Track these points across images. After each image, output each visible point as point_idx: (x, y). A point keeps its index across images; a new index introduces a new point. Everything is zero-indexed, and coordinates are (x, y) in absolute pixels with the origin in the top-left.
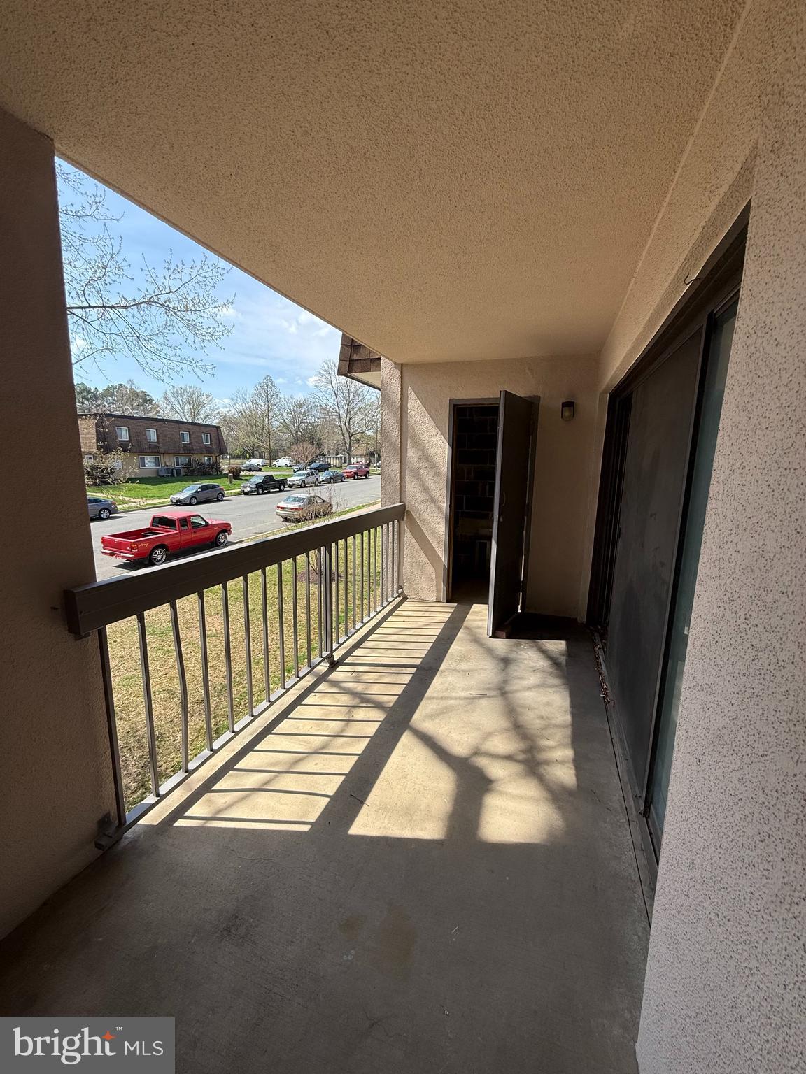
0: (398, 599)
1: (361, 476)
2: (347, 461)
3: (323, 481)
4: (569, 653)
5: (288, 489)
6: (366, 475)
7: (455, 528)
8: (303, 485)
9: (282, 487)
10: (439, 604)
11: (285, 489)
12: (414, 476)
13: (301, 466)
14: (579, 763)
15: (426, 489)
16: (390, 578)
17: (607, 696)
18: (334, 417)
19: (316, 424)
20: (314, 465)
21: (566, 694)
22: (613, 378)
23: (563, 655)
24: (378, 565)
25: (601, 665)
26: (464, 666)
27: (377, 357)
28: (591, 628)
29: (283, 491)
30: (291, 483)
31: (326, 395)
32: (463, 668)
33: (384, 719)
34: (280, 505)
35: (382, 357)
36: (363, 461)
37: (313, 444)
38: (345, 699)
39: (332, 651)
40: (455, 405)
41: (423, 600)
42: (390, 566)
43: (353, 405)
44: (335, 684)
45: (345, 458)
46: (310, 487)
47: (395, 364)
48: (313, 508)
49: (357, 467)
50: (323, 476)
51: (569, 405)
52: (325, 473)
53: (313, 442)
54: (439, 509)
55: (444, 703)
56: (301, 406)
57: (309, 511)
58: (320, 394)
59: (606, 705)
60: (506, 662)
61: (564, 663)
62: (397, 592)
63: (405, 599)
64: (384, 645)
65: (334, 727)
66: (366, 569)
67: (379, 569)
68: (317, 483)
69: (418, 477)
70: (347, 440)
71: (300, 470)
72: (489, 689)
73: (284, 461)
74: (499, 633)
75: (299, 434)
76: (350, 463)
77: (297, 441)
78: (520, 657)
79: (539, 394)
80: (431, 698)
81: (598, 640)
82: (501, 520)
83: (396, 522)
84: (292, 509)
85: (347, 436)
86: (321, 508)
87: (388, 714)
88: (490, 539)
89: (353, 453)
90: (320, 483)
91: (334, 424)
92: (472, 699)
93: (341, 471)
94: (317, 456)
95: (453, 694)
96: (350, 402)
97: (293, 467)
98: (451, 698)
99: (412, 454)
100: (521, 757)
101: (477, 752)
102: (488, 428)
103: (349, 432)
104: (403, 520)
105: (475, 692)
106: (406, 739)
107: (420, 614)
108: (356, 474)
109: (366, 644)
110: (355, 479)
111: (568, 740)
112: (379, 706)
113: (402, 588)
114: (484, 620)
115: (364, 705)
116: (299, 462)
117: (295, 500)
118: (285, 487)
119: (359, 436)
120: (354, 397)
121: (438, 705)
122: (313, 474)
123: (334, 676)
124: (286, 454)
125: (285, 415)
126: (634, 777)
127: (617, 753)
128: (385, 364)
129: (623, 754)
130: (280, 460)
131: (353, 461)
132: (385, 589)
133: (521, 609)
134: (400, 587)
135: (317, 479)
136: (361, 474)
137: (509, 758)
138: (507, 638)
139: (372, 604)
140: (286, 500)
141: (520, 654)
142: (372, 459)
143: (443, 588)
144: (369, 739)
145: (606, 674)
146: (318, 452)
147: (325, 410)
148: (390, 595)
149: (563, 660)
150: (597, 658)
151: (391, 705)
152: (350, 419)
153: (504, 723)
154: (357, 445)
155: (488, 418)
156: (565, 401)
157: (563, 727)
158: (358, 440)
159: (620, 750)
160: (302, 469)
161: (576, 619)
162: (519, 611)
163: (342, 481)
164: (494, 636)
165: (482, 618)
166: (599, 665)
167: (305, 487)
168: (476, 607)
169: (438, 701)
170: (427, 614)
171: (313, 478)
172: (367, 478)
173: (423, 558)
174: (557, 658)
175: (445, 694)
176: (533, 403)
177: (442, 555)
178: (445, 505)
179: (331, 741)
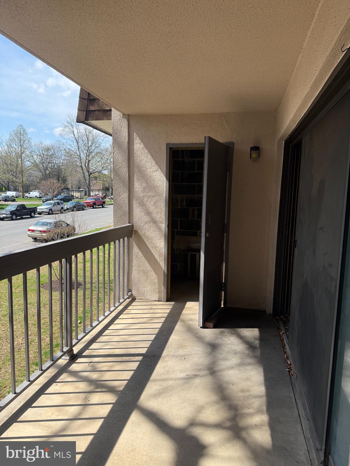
0: (128, 300)
1: (99, 206)
2: (87, 194)
3: (67, 209)
4: (262, 339)
5: (38, 215)
6: (103, 205)
7: (172, 243)
8: (51, 212)
9: (33, 214)
10: (160, 303)
11: (35, 216)
12: (139, 203)
13: (49, 197)
14: (273, 425)
15: (148, 213)
16: (121, 283)
17: (291, 370)
18: (76, 159)
19: (61, 164)
20: (59, 197)
21: (261, 370)
22: (288, 128)
23: (257, 339)
24: (112, 274)
25: (285, 346)
26: (181, 352)
27: (109, 109)
28: (277, 317)
29: (34, 217)
30: (40, 211)
31: (69, 142)
32: (181, 354)
33: (116, 402)
34: (31, 228)
35: (113, 109)
36: (100, 194)
37: (59, 180)
38: (83, 386)
39: (72, 346)
40: (170, 148)
41: (148, 301)
42: (121, 274)
43: (91, 150)
44: (74, 374)
45: (86, 192)
46: (56, 214)
47: (124, 114)
48: (59, 230)
49: (95, 199)
50: (67, 205)
51: (256, 149)
52: (69, 203)
53: (59, 178)
54: (160, 229)
55: (165, 384)
56: (48, 149)
57: (55, 233)
58: (64, 141)
59: (290, 377)
60: (213, 347)
61: (258, 345)
62: (127, 295)
63: (134, 299)
64: (116, 339)
65: (72, 411)
66: (101, 278)
67: (112, 278)
68: (62, 211)
69: (142, 204)
70: (87, 177)
71: (48, 200)
72: (200, 370)
73: (35, 194)
74: (208, 324)
75: (48, 172)
76: (89, 196)
77: (46, 177)
78: (225, 342)
79: (234, 140)
80: (155, 381)
81: (282, 327)
82: (207, 235)
83: (126, 239)
84: (41, 231)
85: (87, 174)
86: (66, 230)
87: (119, 397)
88: (199, 251)
89: (92, 188)
90: (65, 211)
91: (76, 164)
92: (189, 379)
93: (82, 202)
94: (62, 190)
95: (173, 376)
96: (88, 147)
97: (42, 198)
98: (172, 379)
99: (138, 186)
100: (228, 424)
101: (193, 423)
102: (196, 167)
103: (88, 172)
104: (131, 237)
105: (190, 373)
106: (135, 418)
107: (146, 311)
108: (94, 204)
109: (101, 339)
110: (93, 208)
111: (265, 408)
112: (111, 390)
113: (131, 291)
114: (196, 314)
115: (99, 390)
116: (47, 194)
117: (43, 224)
118: (35, 214)
119: (97, 174)
120: (92, 144)
121: (161, 386)
122: (58, 204)
123: (74, 367)
124: (36, 188)
125: (35, 157)
126: (315, 433)
127: (301, 415)
128: (116, 114)
129: (305, 415)
130: (31, 193)
131: (92, 194)
132: (117, 293)
133: (224, 305)
134: (130, 291)
135: (62, 208)
136: (99, 204)
137: (218, 426)
138: (214, 328)
139: (107, 306)
140: (36, 224)
141: (224, 341)
142: (107, 192)
143: (163, 290)
144: (103, 420)
145: (289, 352)
146: (63, 186)
147: (69, 154)
148: (121, 297)
149: (257, 343)
150: (282, 341)
151: (121, 388)
152: (89, 161)
153: (213, 397)
154: (95, 182)
155: (196, 159)
156: (252, 146)
157: (260, 397)
158: (96, 178)
159: (303, 412)
160: (50, 200)
161: (265, 311)
162: (222, 306)
163: (83, 210)
164: (204, 327)
165: (194, 312)
166: (284, 347)
167: (52, 214)
168: (189, 304)
169: (161, 383)
170: (151, 311)
171: (59, 207)
172: (103, 207)
173: (147, 266)
174: (253, 343)
175: (166, 377)
176: (229, 147)
177: (163, 264)
178: (164, 226)
179: (70, 424)
